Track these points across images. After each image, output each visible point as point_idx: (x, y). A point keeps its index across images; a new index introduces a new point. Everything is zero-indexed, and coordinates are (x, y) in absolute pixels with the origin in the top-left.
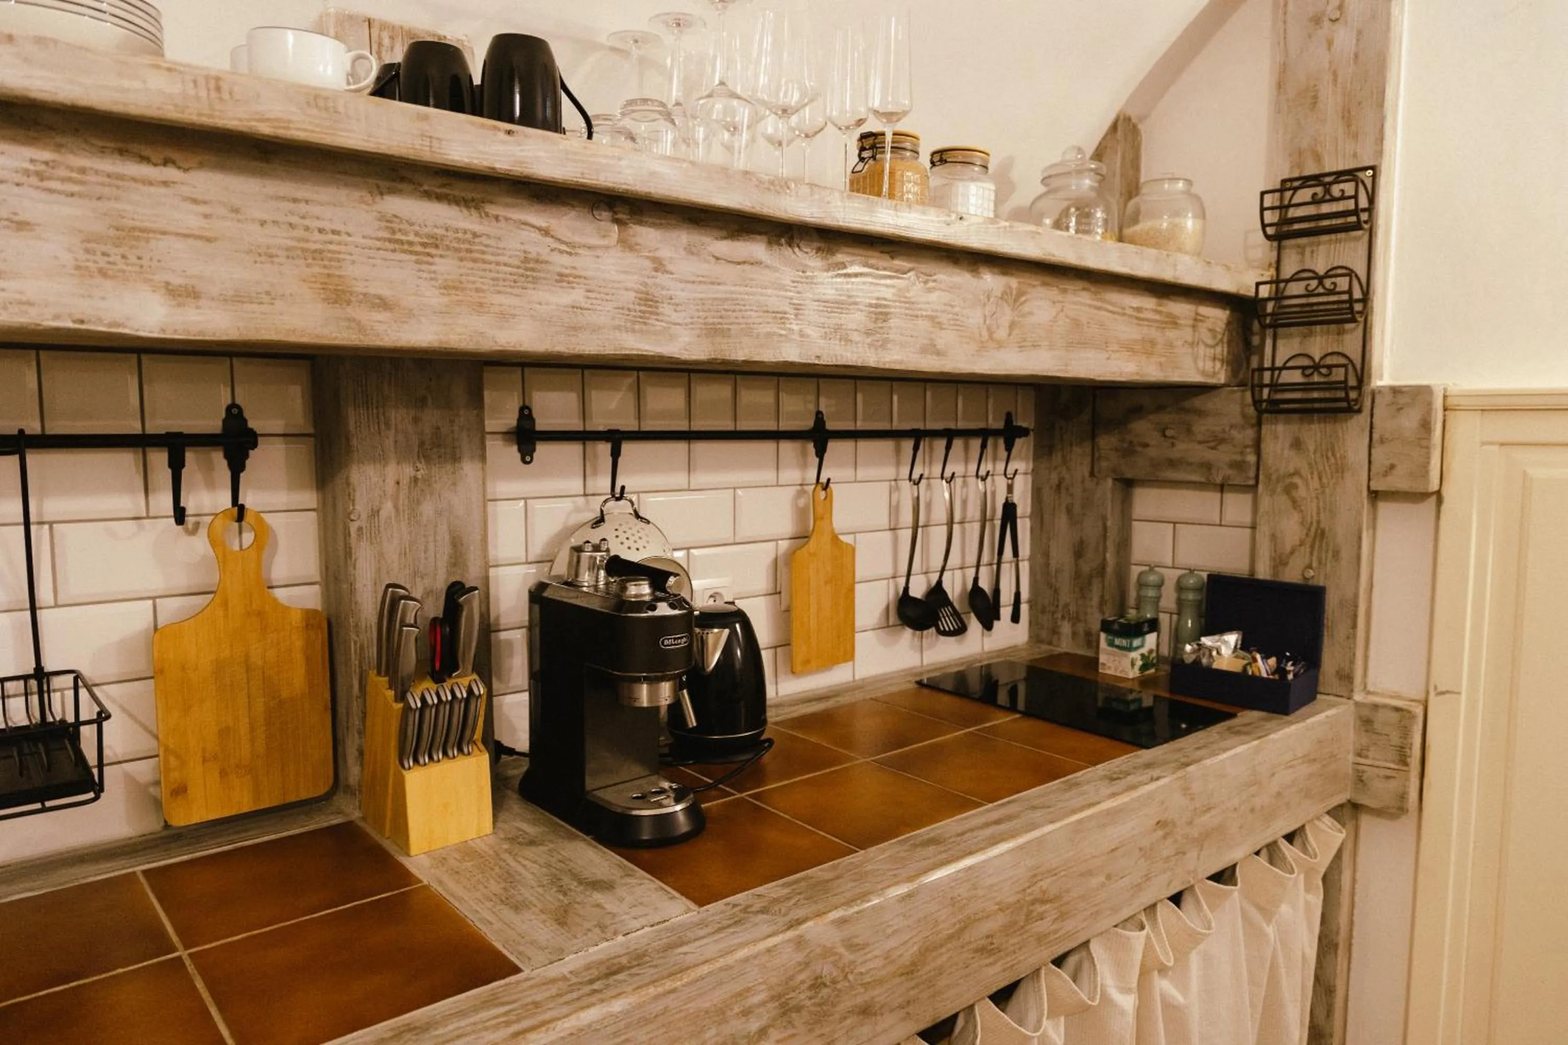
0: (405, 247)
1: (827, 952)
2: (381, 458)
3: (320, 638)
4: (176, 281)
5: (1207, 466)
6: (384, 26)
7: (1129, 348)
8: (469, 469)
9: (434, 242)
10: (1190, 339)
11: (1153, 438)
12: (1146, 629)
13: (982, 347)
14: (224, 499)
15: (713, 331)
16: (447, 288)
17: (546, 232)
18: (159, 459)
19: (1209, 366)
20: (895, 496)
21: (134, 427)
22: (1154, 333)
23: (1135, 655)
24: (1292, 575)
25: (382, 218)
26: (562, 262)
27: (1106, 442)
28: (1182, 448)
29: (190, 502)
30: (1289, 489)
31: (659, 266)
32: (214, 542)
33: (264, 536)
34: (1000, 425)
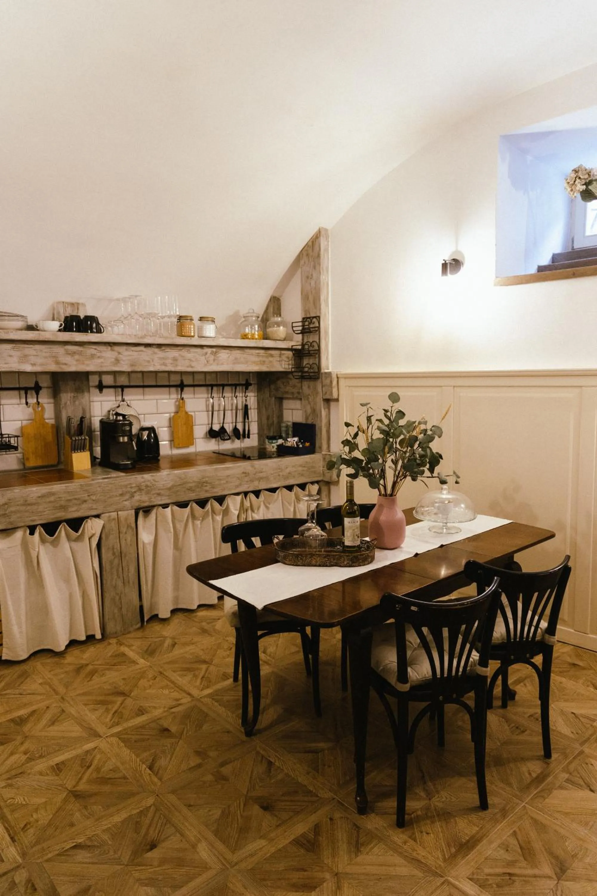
0: (70, 354)
1: (149, 481)
2: (66, 392)
3: (55, 430)
4: (32, 362)
5: (293, 393)
6: (66, 303)
7: (254, 362)
8: (86, 394)
9: (75, 353)
10: (279, 359)
11: (282, 386)
12: (277, 438)
13: (205, 365)
14: (35, 401)
15: (132, 365)
16: (77, 360)
17: (95, 349)
18: (23, 392)
19: (287, 366)
20: (208, 402)
21: (17, 386)
22: (264, 359)
23: (275, 445)
24: (310, 422)
25: (65, 349)
26: (98, 354)
27: (272, 387)
28: (288, 389)
29: (29, 401)
30: (308, 399)
31: (119, 353)
32: (34, 409)
33: (43, 409)
34: (244, 382)
